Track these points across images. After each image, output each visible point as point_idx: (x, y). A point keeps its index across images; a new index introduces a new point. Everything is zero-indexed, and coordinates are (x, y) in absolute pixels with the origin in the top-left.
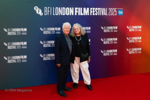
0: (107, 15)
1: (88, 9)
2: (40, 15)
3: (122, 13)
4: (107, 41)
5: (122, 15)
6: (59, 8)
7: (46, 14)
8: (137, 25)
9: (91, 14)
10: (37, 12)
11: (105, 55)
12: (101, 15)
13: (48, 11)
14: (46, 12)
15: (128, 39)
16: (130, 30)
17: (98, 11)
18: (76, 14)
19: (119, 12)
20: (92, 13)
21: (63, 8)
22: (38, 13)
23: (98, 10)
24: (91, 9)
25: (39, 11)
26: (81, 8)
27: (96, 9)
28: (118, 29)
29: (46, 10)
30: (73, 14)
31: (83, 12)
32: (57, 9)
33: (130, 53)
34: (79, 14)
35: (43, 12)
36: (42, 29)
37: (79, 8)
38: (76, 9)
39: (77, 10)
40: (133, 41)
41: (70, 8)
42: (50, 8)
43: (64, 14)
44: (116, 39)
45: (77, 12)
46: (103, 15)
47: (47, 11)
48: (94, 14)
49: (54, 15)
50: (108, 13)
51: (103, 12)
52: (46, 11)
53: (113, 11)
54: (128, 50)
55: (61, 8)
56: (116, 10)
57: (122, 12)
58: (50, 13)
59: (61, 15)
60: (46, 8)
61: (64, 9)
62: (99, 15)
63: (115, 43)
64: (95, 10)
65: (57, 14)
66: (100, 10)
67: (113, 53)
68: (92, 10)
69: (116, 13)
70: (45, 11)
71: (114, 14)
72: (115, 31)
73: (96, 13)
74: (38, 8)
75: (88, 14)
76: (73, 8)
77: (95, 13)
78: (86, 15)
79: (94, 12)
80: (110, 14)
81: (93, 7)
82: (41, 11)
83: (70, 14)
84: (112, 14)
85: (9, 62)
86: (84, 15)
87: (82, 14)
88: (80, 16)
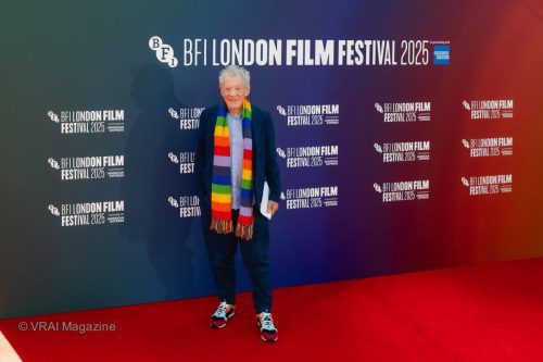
0: (395, 63)
1: (330, 43)
2: (170, 65)
3: (447, 57)
4: (396, 152)
5: (447, 63)
6: (234, 41)
7: (188, 62)
8: (498, 98)
9: (340, 63)
10: (159, 56)
11: (386, 198)
12: (374, 63)
13: (197, 53)
14: (188, 55)
15: (466, 144)
16: (475, 115)
17: (363, 51)
18: (289, 62)
19: (436, 53)
20: (345, 58)
21: (247, 42)
22: (163, 58)
23: (365, 46)
24: (342, 43)
25: (166, 51)
26: (308, 42)
27: (359, 42)
29: (188, 50)
30: (279, 63)
31: (313, 56)
32: (225, 44)
33: (473, 191)
34: (300, 63)
35: (179, 54)
36: (174, 114)
37: (301, 42)
38: (291, 43)
39: (295, 48)
40: (485, 153)
41: (272, 42)
42: (203, 42)
43: (249, 60)
44: (427, 146)
45: (294, 53)
46: (380, 63)
47: (193, 52)
48: (350, 62)
49: (215, 64)
50: (397, 59)
51: (382, 52)
52: (190, 52)
53: (417, 51)
54: (465, 182)
55: (241, 41)
56: (427, 46)
57: (447, 53)
58: (201, 57)
59: (240, 63)
60: (188, 43)
61: (249, 45)
62: (368, 63)
63: (421, 158)
64: (353, 48)
65: (225, 60)
66: (371, 46)
67: (416, 192)
68: (345, 48)
69: (425, 57)
70: (186, 52)
71: (420, 60)
72: (422, 118)
73: (356, 59)
74: (161, 41)
75: (332, 63)
76: (279, 42)
77: (353, 58)
78: (324, 63)
79: (350, 52)
80: (405, 60)
81: (346, 39)
82: (171, 52)
83: (271, 63)
84: (414, 61)
85: (66, 221)
86: (317, 63)
87: (309, 62)
88: (304, 66)
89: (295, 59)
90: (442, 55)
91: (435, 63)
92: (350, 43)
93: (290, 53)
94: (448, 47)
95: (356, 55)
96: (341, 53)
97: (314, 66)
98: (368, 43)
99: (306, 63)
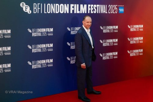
0: (106, 13)
1: (85, 6)
2: (28, 13)
3: (123, 11)
4: (107, 43)
5: (123, 13)
6: (52, 4)
7: (35, 12)
8: (138, 24)
10: (24, 9)
11: (104, 58)
12: (100, 13)
13: (38, 8)
14: (35, 9)
15: (129, 39)
16: (132, 30)
18: (71, 12)
19: (119, 9)
20: (90, 11)
21: (56, 5)
22: (26, 10)
23: (97, 7)
24: (89, 5)
25: (27, 8)
26: (78, 5)
27: (95, 5)
28: (118, 29)
29: (35, 7)
30: (68, 12)
31: (79, 10)
32: (49, 5)
33: (131, 55)
34: (75, 12)
35: (31, 9)
36: (30, 31)
37: (75, 5)
38: (72, 5)
39: (73, 7)
40: (135, 42)
41: (65, 5)
42: (41, 4)
43: (57, 11)
44: (117, 40)
45: (73, 9)
46: (102, 13)
47: (37, 8)
49: (45, 12)
50: (107, 11)
51: (102, 9)
52: (36, 8)
53: (114, 9)
54: (129, 52)
55: (54, 4)
56: (117, 7)
57: (123, 9)
58: (40, 10)
59: (54, 12)
60: (35, 5)
61: (57, 6)
62: (98, 12)
63: (115, 44)
64: (93, 7)
65: (49, 11)
66: (99, 7)
67: (114, 56)
68: (90, 7)
69: (116, 10)
70: (34, 8)
71: (114, 12)
72: (115, 31)
73: (94, 11)
74: (25, 4)
75: (86, 12)
76: (68, 5)
77: (93, 11)
78: (83, 12)
79: (92, 9)
80: (110, 12)
81: (91, 4)
82: (29, 8)
83: (65, 12)
84: (113, 12)
86: (81, 12)
87: (78, 12)
88: (76, 14)
89: (73, 11)
90: (122, 10)
91: (119, 13)
92: (92, 6)
93: (72, 9)
94: (123, 8)
95: (94, 10)
96: (89, 9)
97: (80, 14)
98: (98, 6)
99: (77, 13)
